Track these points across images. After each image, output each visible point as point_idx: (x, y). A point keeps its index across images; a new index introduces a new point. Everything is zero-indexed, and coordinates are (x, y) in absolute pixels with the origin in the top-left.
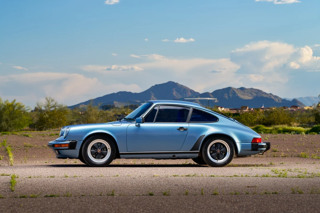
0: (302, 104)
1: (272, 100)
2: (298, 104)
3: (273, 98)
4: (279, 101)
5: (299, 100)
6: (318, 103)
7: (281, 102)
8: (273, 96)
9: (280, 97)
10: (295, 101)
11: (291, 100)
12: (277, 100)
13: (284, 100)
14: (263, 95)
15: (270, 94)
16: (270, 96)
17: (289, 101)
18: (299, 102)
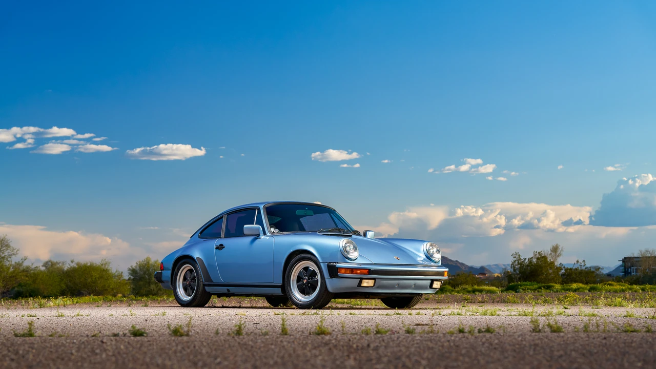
0: (490, 272)
1: (459, 267)
2: (486, 272)
3: (459, 265)
4: (465, 268)
5: (487, 268)
6: (511, 263)
7: (467, 269)
8: (460, 263)
9: (466, 264)
10: (482, 268)
11: (478, 268)
12: (464, 267)
13: (471, 268)
14: (449, 262)
15: (456, 261)
16: (456, 264)
17: (476, 269)
18: (487, 270)
